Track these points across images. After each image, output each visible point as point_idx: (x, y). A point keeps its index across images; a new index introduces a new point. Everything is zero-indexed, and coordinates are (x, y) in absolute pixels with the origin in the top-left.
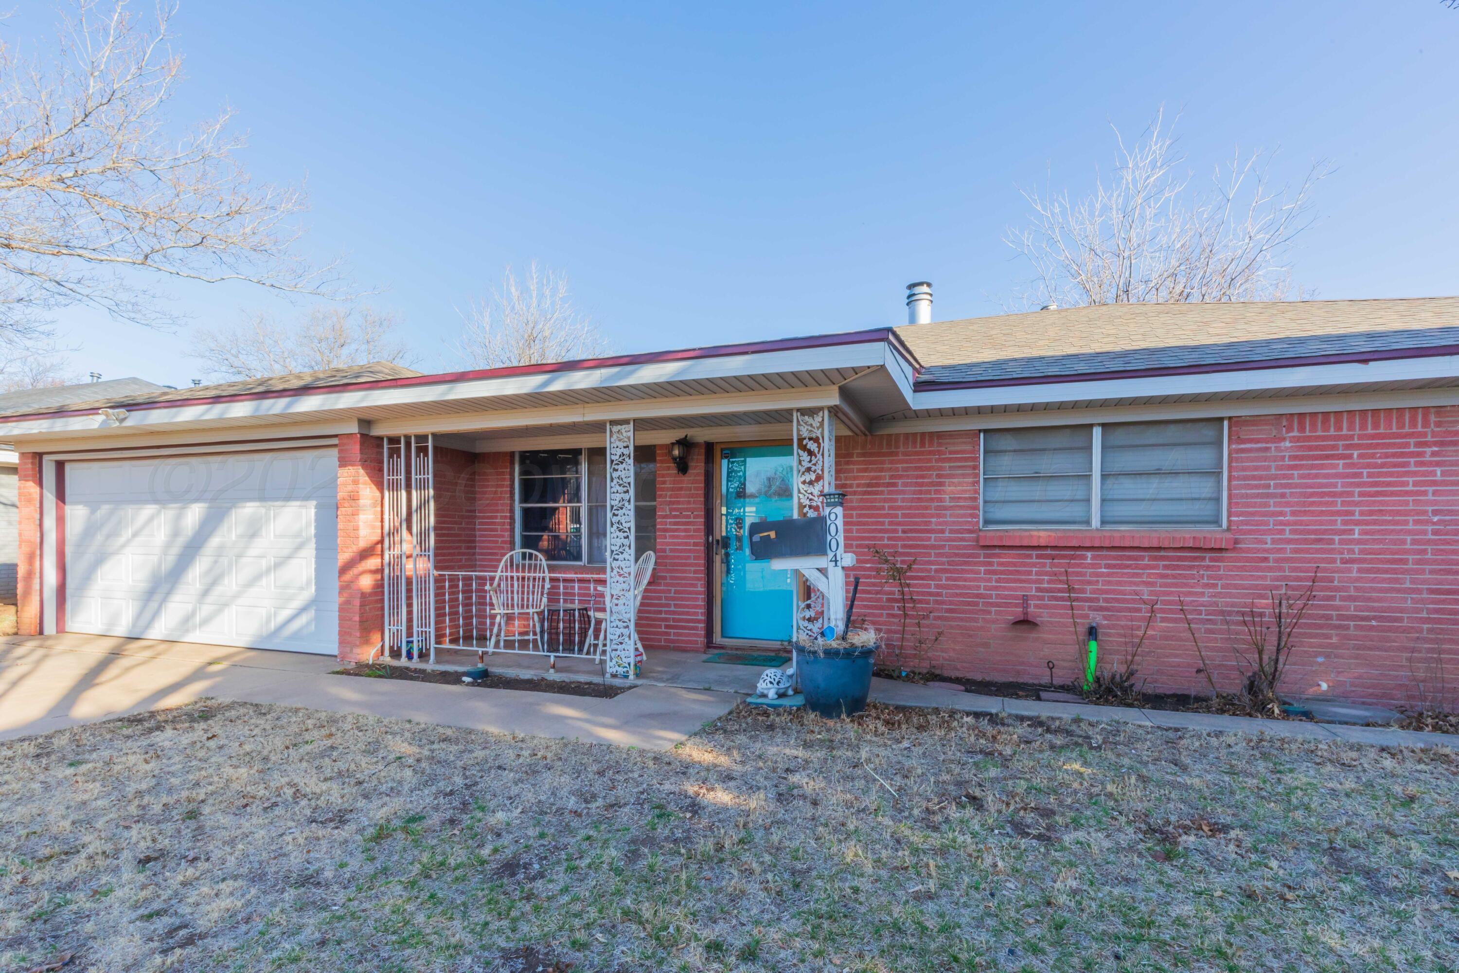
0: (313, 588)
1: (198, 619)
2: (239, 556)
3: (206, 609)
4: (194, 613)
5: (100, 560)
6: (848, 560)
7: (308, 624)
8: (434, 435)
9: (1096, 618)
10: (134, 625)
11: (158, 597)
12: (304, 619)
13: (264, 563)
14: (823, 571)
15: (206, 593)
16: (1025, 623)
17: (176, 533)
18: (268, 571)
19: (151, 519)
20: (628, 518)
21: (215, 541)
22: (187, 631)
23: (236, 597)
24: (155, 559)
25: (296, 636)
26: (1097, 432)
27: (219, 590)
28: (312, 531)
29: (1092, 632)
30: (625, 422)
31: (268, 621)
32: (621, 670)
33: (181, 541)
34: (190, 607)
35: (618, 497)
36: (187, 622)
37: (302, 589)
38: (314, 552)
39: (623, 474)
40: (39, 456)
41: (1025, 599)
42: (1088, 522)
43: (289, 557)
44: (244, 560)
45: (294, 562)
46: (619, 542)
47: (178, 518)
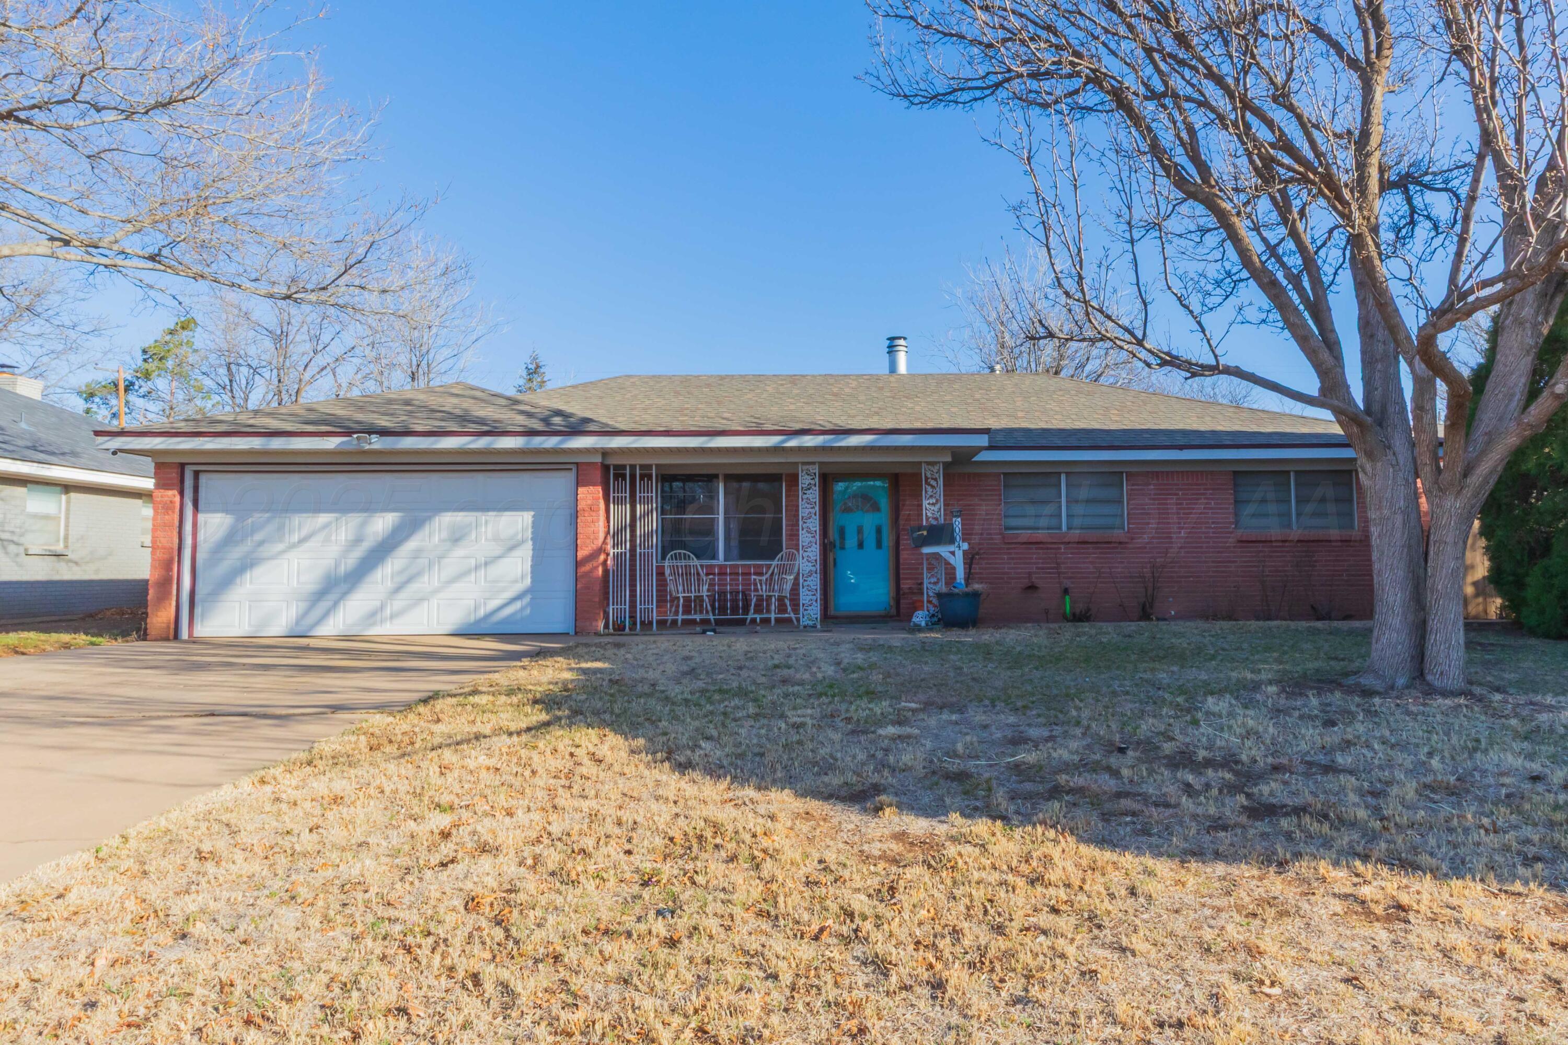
0: (528, 581)
1: (388, 612)
2: (441, 558)
3: (398, 604)
4: (382, 607)
5: (246, 565)
6: (965, 546)
7: (523, 609)
8: (657, 465)
9: (1067, 583)
10: (297, 623)
11: (332, 597)
12: (518, 605)
13: (473, 562)
14: (953, 553)
15: (398, 590)
16: (1032, 588)
17: (358, 541)
18: (477, 568)
19: (326, 526)
20: (814, 524)
21: (412, 544)
22: (374, 624)
23: (436, 591)
24: (332, 562)
25: (506, 621)
26: (1063, 477)
27: (414, 587)
28: (529, 534)
29: (1066, 591)
30: (814, 463)
31: (476, 608)
32: (811, 623)
33: (366, 545)
34: (378, 603)
35: (807, 511)
36: (372, 616)
37: (516, 581)
38: (531, 553)
39: (810, 496)
40: (182, 466)
41: (1030, 574)
42: (1060, 528)
43: (500, 557)
44: (446, 560)
45: (505, 561)
46: (808, 540)
47: (364, 524)
